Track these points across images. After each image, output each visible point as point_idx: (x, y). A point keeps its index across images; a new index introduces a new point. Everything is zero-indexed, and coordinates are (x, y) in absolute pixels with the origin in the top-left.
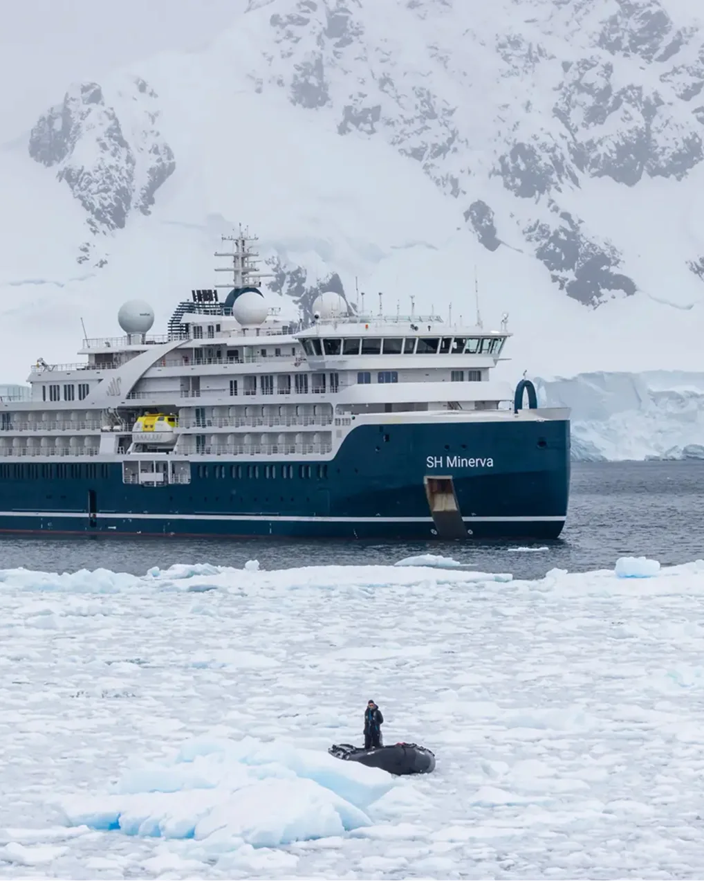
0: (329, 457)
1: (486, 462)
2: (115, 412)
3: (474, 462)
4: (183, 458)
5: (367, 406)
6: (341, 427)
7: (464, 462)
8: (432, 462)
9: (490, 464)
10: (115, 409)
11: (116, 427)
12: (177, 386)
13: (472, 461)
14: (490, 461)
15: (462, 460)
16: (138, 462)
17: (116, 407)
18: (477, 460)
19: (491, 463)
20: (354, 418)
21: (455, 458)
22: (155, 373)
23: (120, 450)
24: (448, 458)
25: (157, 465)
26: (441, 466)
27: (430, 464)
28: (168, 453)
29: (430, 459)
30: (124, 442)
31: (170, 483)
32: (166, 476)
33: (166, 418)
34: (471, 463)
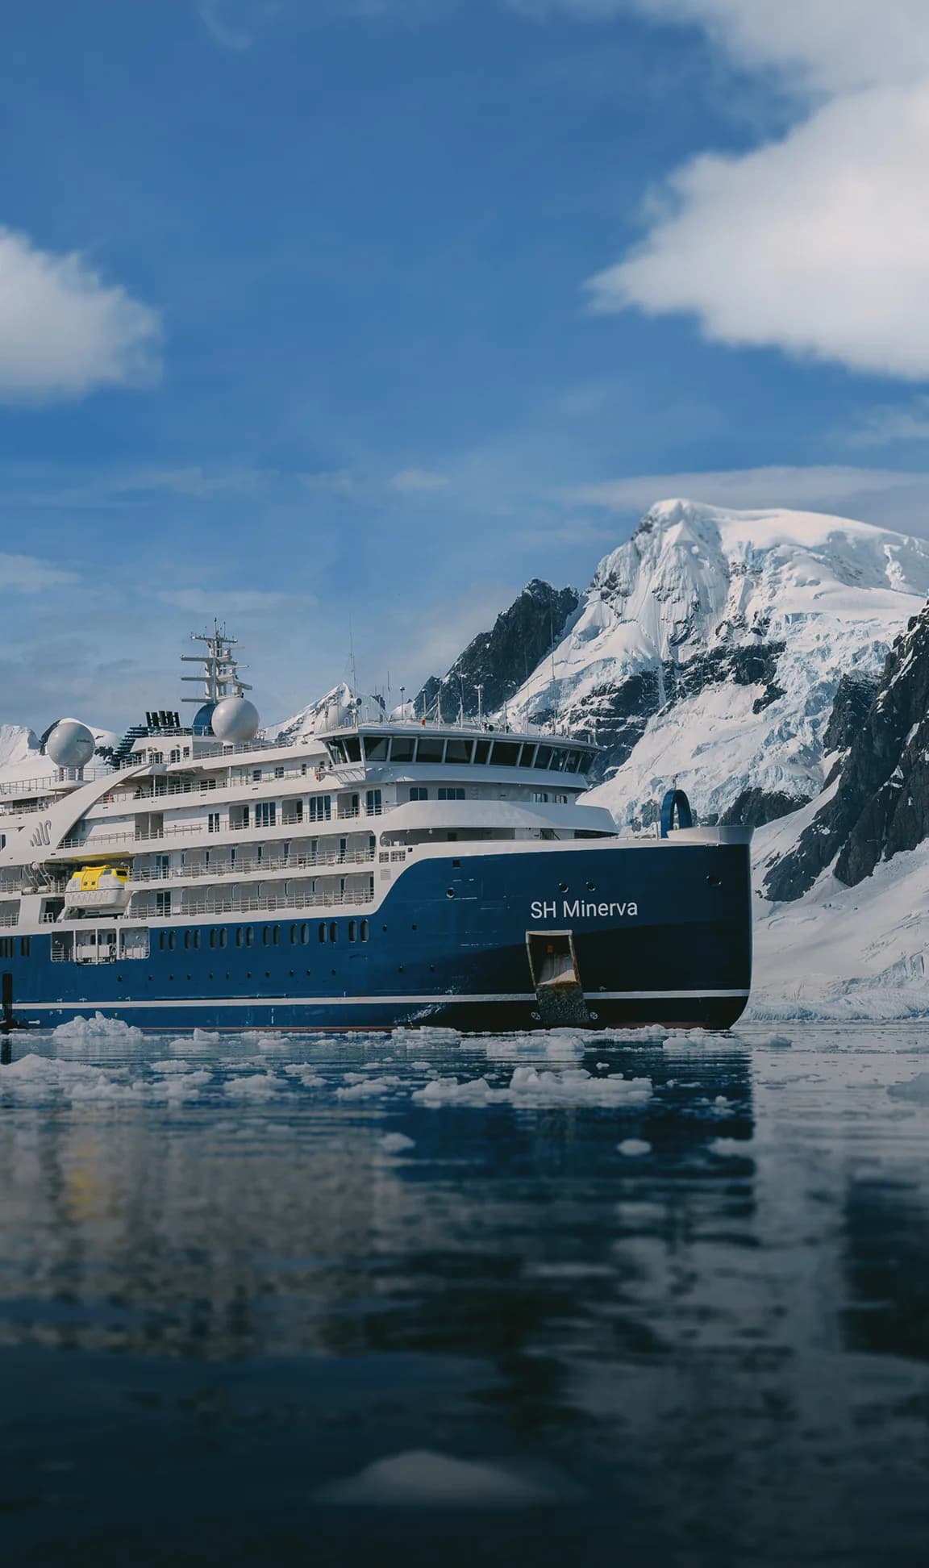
0: (369, 908)
1: (627, 908)
2: (41, 869)
3: (607, 909)
4: (138, 923)
5: (431, 832)
6: (389, 865)
7: (591, 908)
8: (540, 910)
9: (632, 911)
10: (41, 864)
11: (41, 888)
12: (130, 826)
13: (603, 907)
14: (633, 906)
15: (588, 906)
16: (72, 932)
17: (43, 862)
18: (612, 905)
19: (633, 909)
20: (411, 850)
21: (577, 902)
22: (97, 812)
23: (48, 918)
24: (565, 903)
25: (99, 936)
26: (555, 916)
27: (537, 914)
28: (116, 918)
29: (536, 906)
30: (53, 908)
31: (118, 958)
32: (112, 949)
33: (114, 871)
34: (603, 909)
